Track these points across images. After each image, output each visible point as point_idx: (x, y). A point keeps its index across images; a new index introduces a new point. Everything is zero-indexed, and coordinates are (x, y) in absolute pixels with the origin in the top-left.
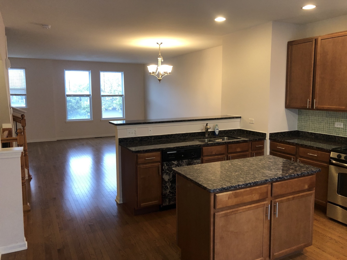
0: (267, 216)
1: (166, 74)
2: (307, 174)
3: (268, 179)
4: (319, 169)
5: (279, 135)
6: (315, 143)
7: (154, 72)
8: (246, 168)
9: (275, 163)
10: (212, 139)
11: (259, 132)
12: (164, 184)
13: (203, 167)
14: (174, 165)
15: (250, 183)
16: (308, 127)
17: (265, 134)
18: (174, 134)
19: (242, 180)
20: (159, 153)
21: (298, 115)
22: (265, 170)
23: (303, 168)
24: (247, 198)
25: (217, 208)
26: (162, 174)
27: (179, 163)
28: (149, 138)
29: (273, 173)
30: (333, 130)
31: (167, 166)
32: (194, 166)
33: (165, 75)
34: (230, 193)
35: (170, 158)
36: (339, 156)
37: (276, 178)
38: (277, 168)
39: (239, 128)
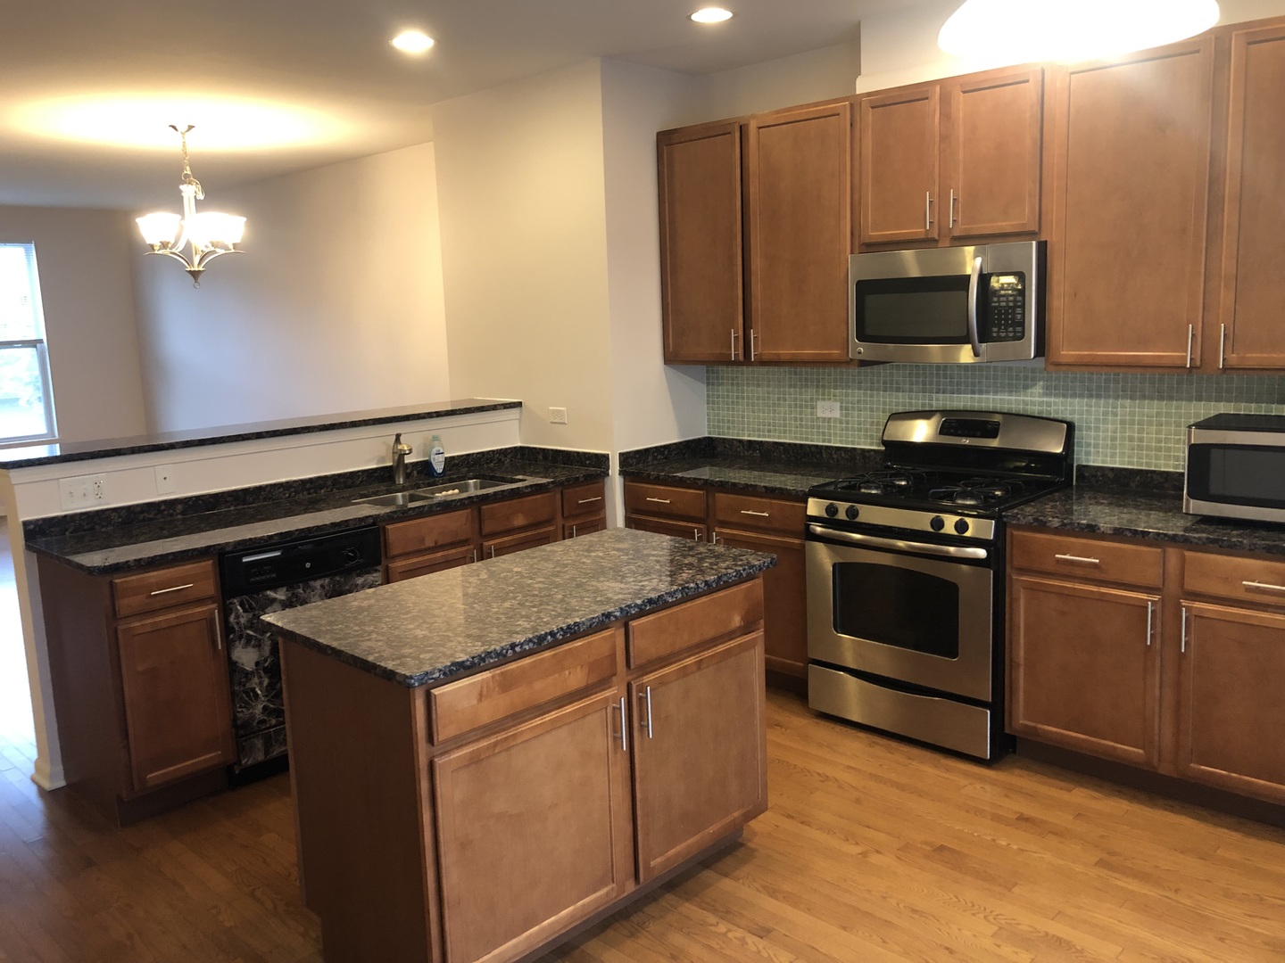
0: (617, 740)
1: (217, 250)
2: (735, 576)
3: (612, 610)
4: (773, 559)
5: (650, 458)
6: (762, 473)
7: (168, 243)
8: (538, 583)
9: (637, 551)
10: (420, 492)
11: (585, 454)
12: (240, 683)
13: (386, 599)
14: (276, 606)
15: (552, 634)
16: (738, 423)
17: (606, 457)
18: (267, 486)
19: (526, 625)
20: (207, 565)
21: (708, 384)
22: (603, 581)
23: (724, 561)
24: (546, 688)
25: (441, 738)
26: (229, 645)
27: (293, 594)
28: (163, 507)
29: (628, 589)
30: (813, 427)
31: (245, 611)
32: (348, 600)
33: (214, 252)
34: (484, 677)
35: (258, 579)
36: (831, 510)
37: (639, 602)
38: (641, 570)
39: (519, 444)
